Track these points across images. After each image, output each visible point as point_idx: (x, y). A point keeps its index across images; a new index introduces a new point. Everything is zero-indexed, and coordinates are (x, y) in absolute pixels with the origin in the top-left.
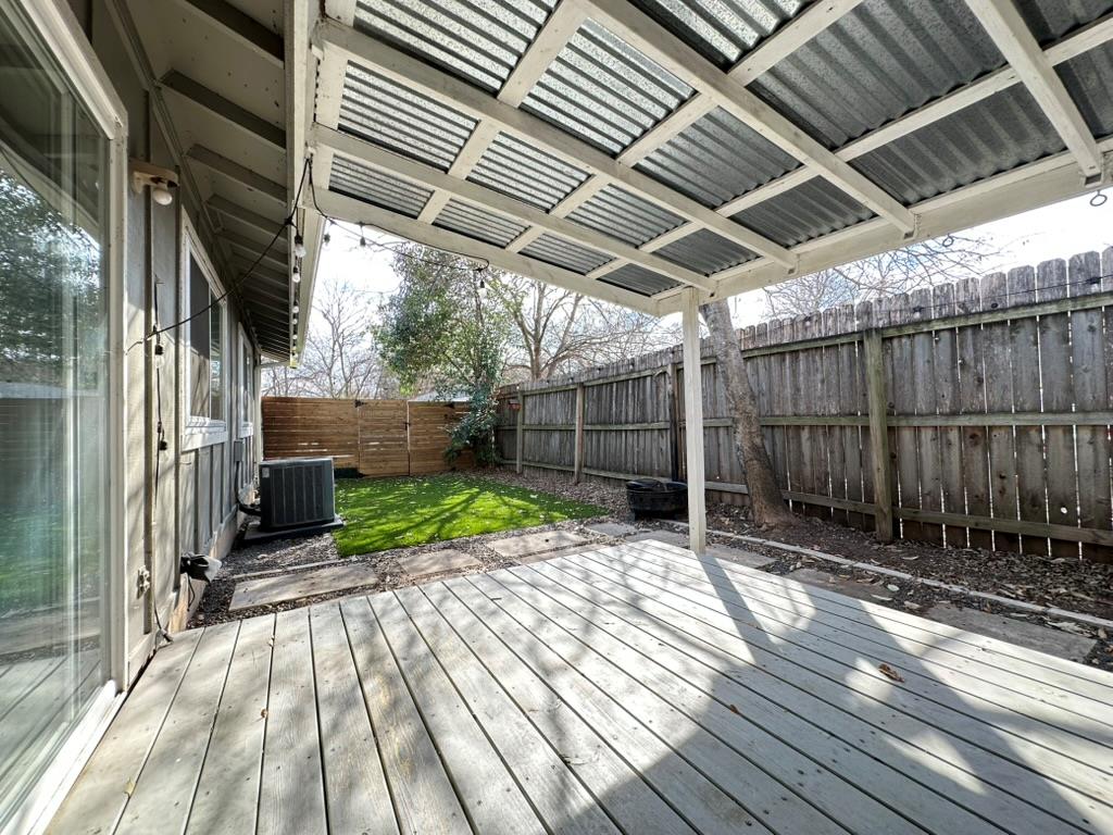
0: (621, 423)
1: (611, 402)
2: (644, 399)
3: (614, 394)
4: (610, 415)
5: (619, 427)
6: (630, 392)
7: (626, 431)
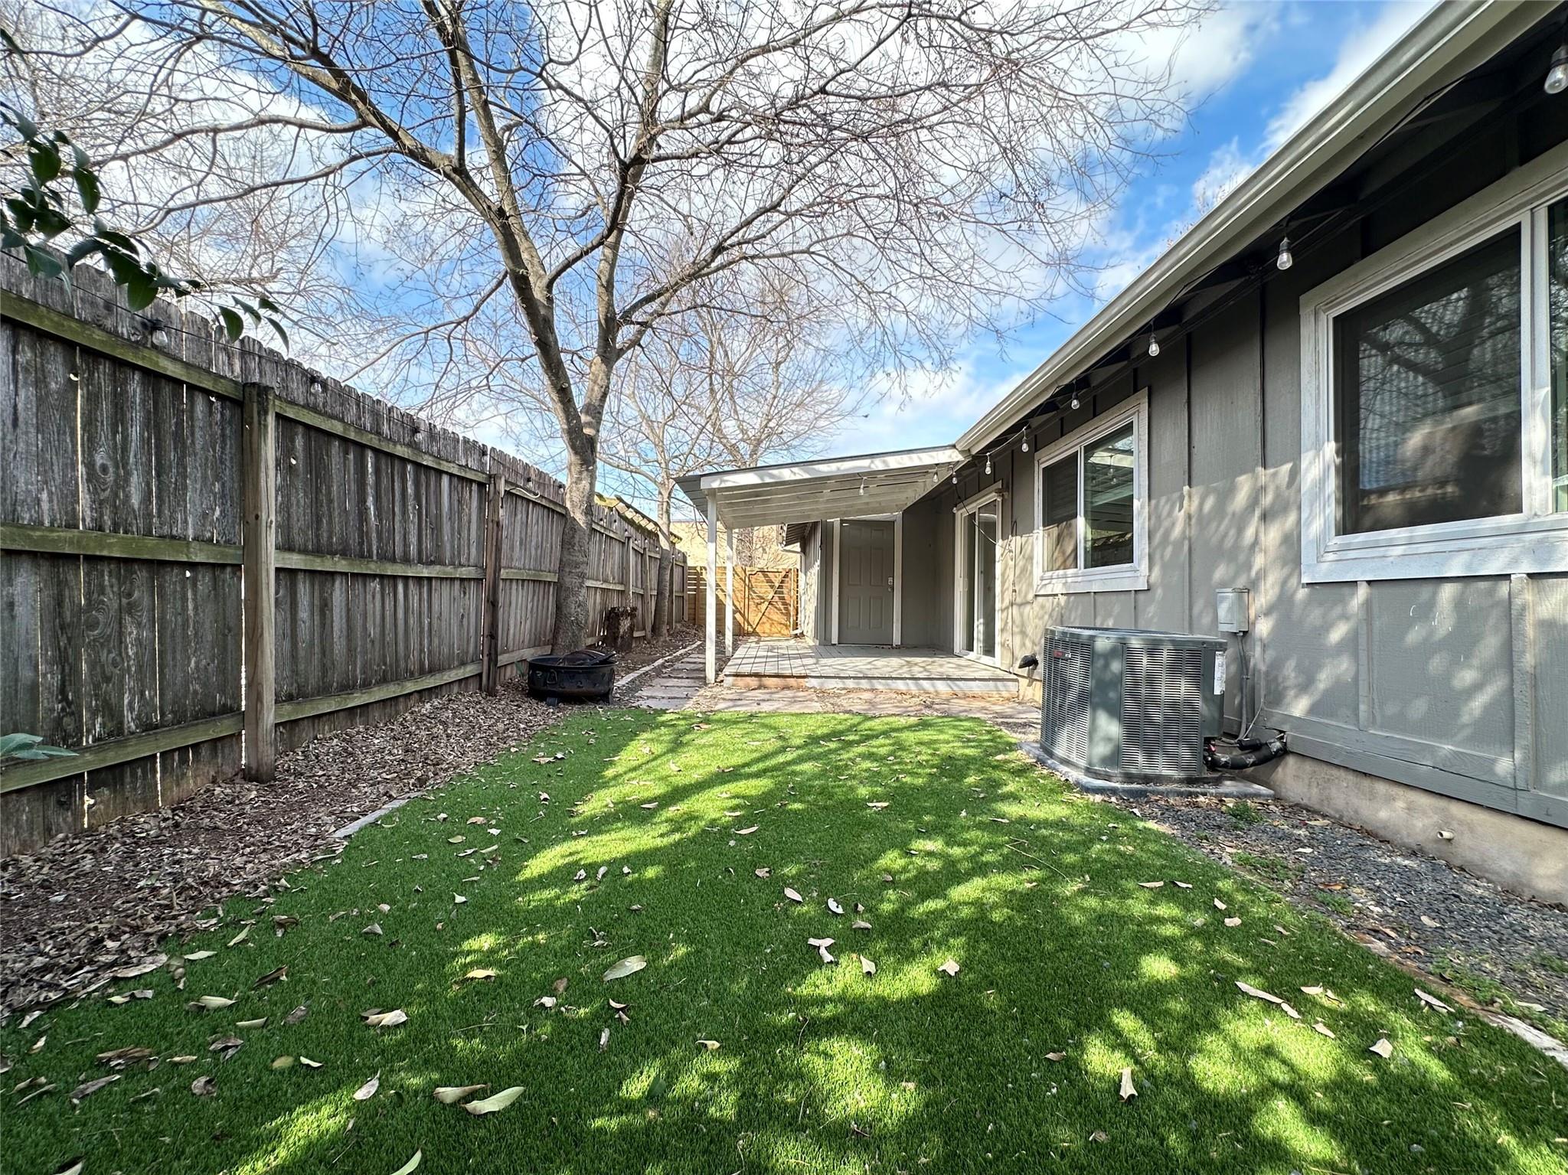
0: (393, 560)
1: (362, 500)
2: (439, 516)
3: (371, 479)
4: (363, 535)
5: (390, 570)
6: (410, 491)
7: (406, 578)
